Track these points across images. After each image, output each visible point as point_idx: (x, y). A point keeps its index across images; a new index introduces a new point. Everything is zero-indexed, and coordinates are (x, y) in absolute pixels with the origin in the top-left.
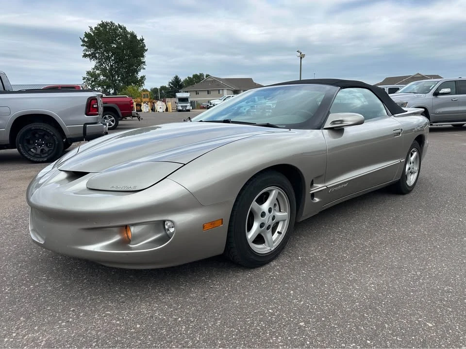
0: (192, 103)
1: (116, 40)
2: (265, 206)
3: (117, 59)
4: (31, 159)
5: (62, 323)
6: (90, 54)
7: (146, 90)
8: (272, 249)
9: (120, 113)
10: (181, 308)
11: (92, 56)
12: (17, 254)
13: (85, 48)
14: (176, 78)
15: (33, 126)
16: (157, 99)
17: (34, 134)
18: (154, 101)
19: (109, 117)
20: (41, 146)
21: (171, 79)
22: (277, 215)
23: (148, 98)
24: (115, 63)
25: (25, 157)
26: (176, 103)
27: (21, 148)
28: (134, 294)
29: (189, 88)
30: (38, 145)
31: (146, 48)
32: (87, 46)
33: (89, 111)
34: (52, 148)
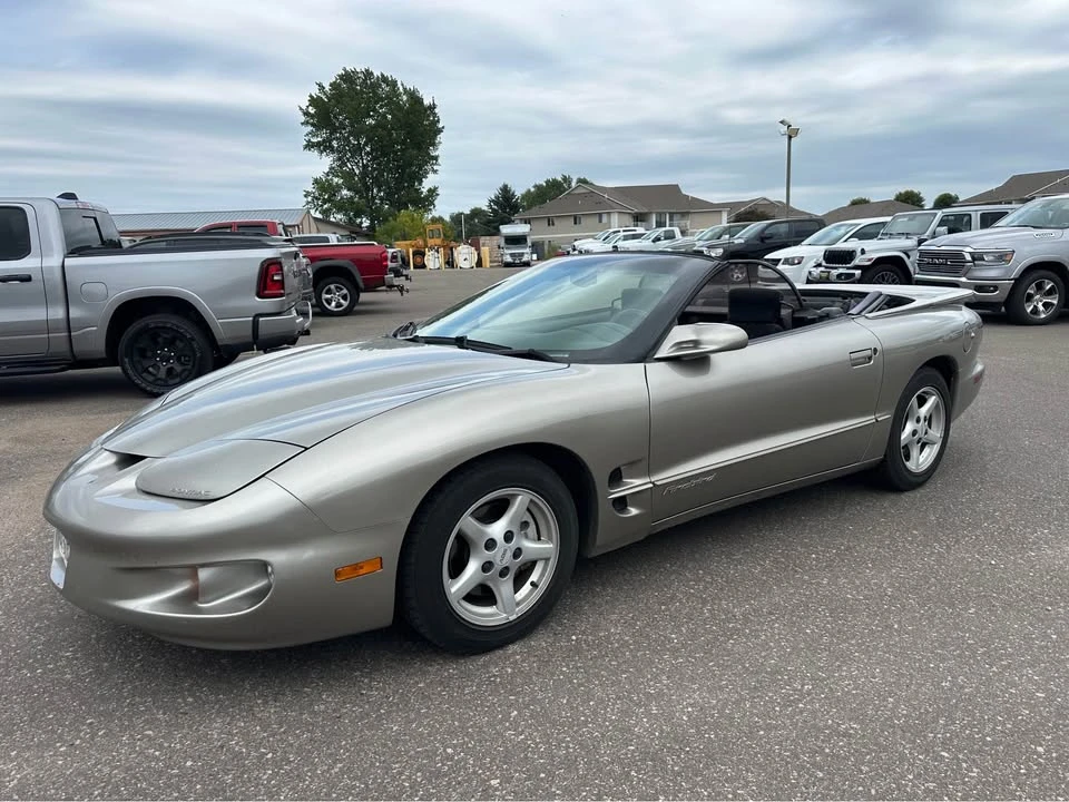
0: (536, 247)
1: (374, 110)
2: (497, 529)
3: (377, 150)
4: (148, 388)
5: (61, 747)
6: (319, 142)
7: (440, 220)
8: (511, 618)
9: (359, 279)
10: (284, 732)
11: (324, 147)
12: (42, 602)
13: (310, 128)
14: (505, 189)
15: (152, 321)
16: (458, 239)
17: (154, 339)
18: (453, 244)
19: (337, 288)
20: (168, 361)
21: (493, 193)
22: (527, 548)
23: (439, 237)
24: (373, 159)
25: (137, 385)
26: (499, 247)
27: (127, 366)
28: (212, 698)
29: (534, 212)
30: (162, 361)
31: (440, 126)
32: (313, 125)
33: (265, 289)
34: (189, 367)
